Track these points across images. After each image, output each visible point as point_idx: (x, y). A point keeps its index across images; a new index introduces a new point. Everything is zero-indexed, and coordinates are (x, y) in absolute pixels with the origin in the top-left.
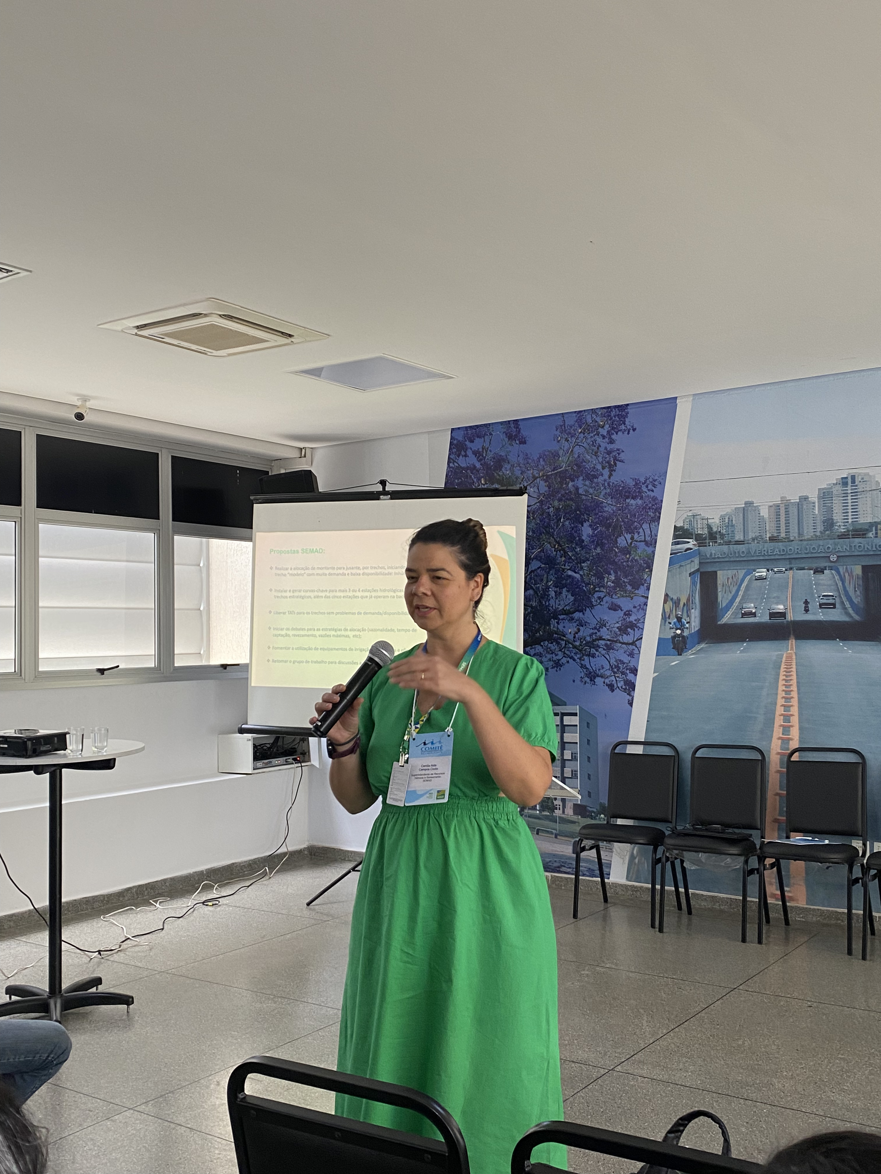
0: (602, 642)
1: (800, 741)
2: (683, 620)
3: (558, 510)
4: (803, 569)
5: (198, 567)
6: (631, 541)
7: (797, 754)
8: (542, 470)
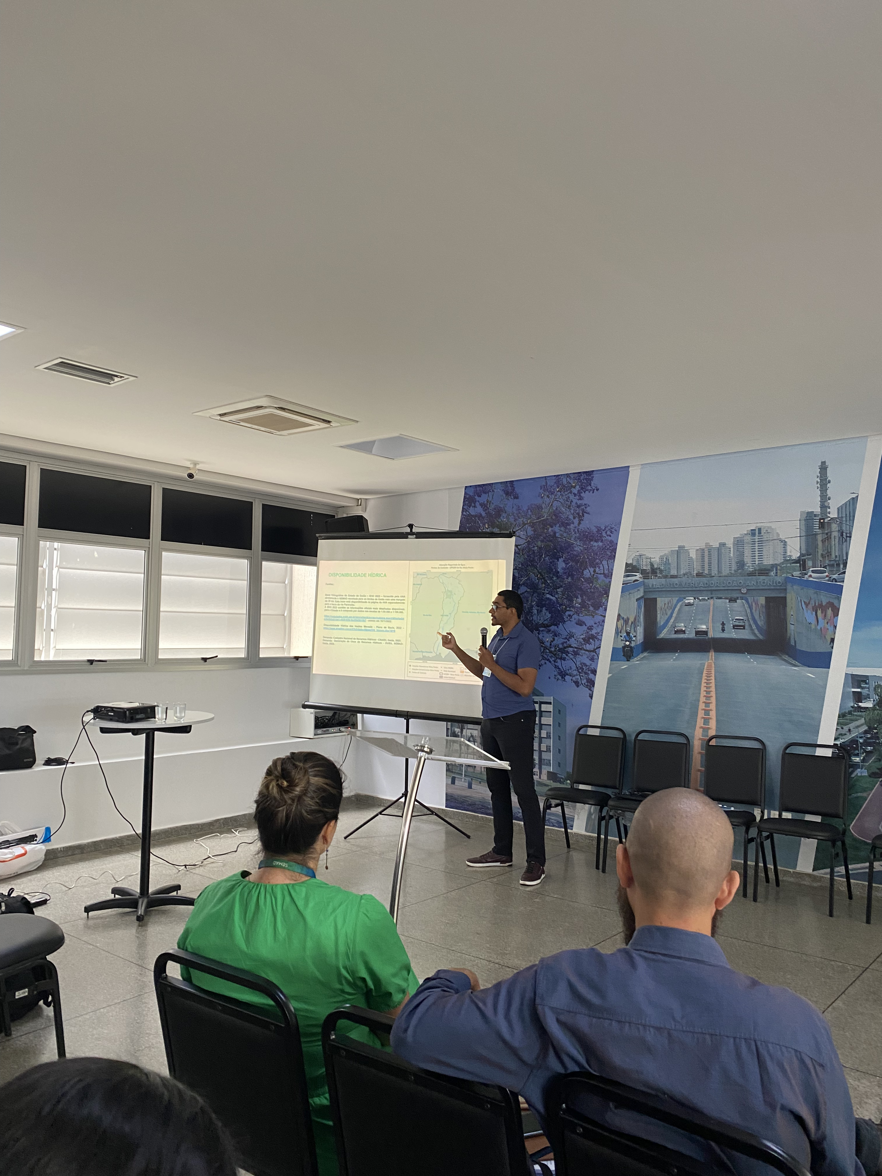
0: (571, 649)
1: (716, 731)
2: (631, 634)
3: (540, 548)
4: (721, 598)
5: (284, 584)
6: (593, 573)
7: (714, 740)
8: (530, 518)
